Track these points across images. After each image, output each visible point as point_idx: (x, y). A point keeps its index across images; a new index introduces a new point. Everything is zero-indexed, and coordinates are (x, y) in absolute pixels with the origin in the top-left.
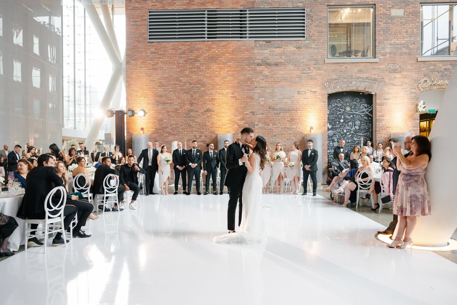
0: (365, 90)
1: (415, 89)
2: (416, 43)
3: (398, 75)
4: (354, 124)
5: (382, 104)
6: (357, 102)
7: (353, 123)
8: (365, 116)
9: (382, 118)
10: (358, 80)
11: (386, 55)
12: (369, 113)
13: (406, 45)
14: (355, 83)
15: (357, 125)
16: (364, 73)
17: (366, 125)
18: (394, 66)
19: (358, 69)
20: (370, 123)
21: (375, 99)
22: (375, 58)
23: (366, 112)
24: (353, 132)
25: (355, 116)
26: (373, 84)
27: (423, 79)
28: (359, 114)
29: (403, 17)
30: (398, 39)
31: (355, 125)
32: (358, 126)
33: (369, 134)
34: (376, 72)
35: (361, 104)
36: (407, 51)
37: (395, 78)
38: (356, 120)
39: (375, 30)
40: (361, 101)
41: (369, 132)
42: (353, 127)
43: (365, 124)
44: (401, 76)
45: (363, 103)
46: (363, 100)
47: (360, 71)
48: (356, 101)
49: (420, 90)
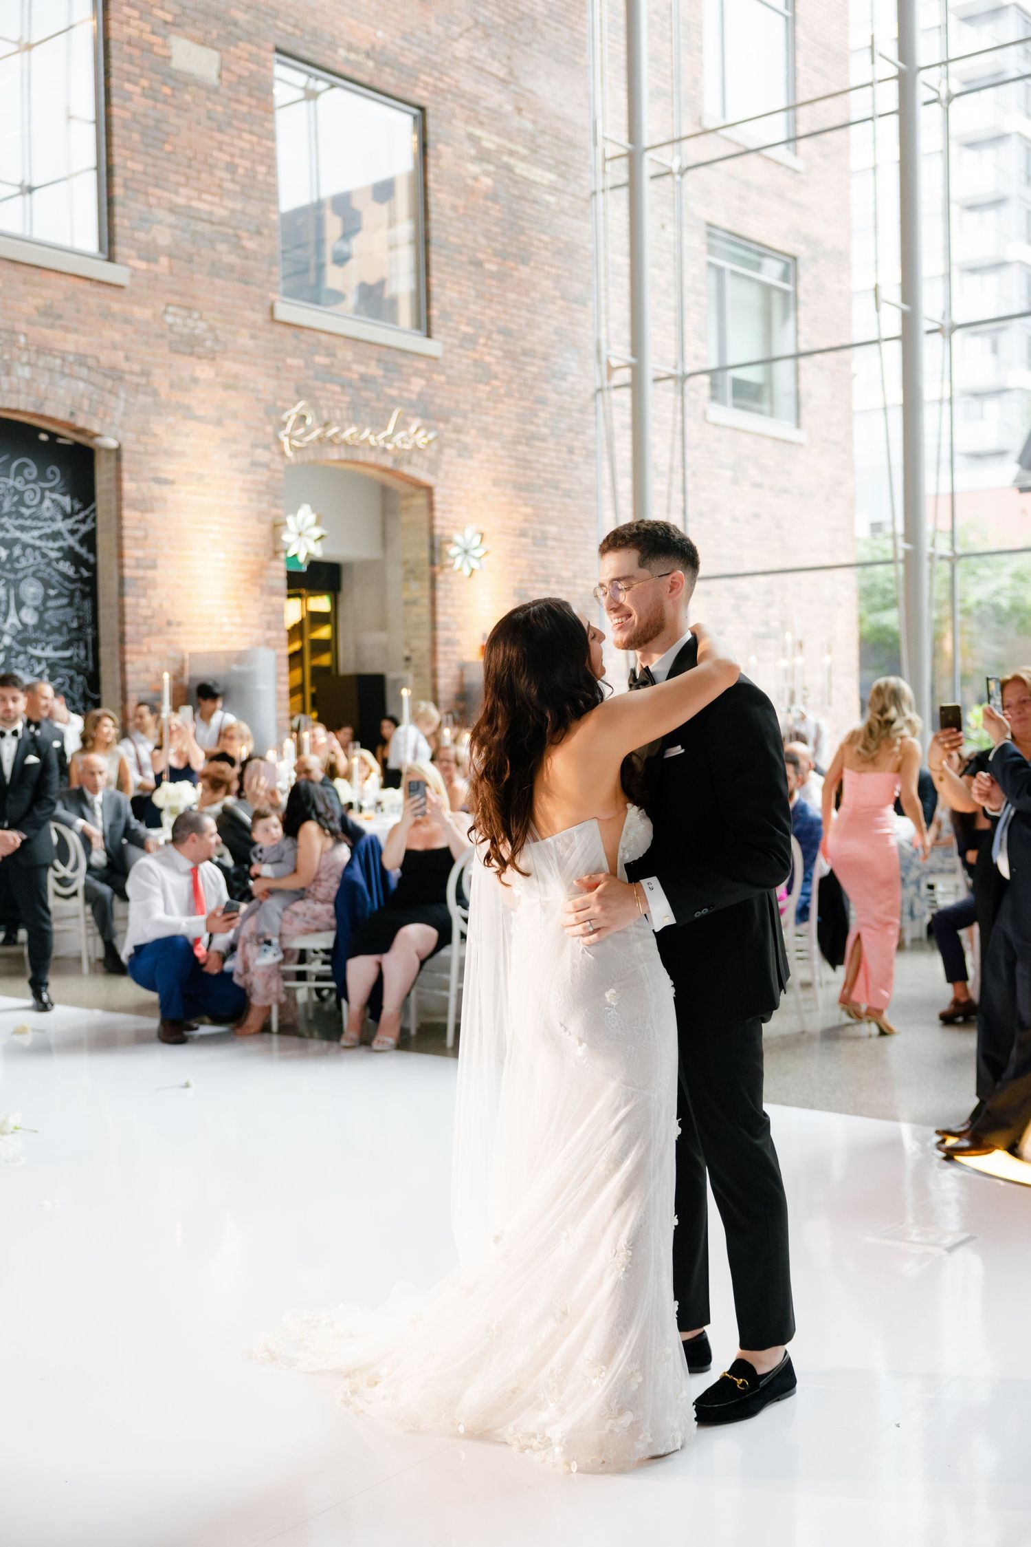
0: (72, 420)
1: (267, 447)
2: (266, 232)
3: (204, 372)
4: (17, 596)
5: (145, 505)
6: (27, 482)
7: (8, 591)
8: (65, 558)
9: (150, 573)
10: (41, 363)
11: (156, 261)
12: (82, 542)
13: (230, 231)
14: (26, 372)
15: (29, 602)
16: (66, 329)
17: (70, 604)
18: (190, 323)
19: (39, 302)
20: (84, 596)
21: (112, 474)
22: (111, 258)
23: (67, 535)
24: (14, 638)
25: (17, 551)
26: (108, 396)
27: (295, 404)
28: (38, 543)
29: (216, 91)
30: (201, 191)
31: (20, 605)
32: (36, 609)
33: (82, 653)
34: (117, 337)
35: (43, 490)
36: (232, 259)
37: (195, 380)
38: (25, 577)
39: (108, 116)
40: (42, 477)
41: (82, 645)
42: (13, 611)
43: (64, 601)
44: (217, 374)
45: (52, 490)
46: (53, 472)
47: (49, 314)
48: (19, 471)
49: (283, 453)
